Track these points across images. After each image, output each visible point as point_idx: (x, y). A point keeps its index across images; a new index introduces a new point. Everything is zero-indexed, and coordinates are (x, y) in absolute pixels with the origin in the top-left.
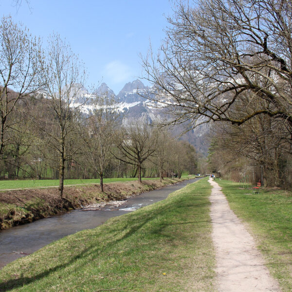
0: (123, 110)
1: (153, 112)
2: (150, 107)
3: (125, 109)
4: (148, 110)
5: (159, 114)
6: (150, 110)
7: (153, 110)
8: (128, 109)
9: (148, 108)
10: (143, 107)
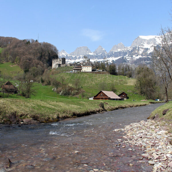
0: (112, 61)
1: (130, 62)
2: (128, 59)
3: (113, 61)
4: (127, 61)
5: (134, 63)
6: (128, 61)
7: (130, 61)
8: (115, 61)
9: (127, 60)
10: (124, 59)
